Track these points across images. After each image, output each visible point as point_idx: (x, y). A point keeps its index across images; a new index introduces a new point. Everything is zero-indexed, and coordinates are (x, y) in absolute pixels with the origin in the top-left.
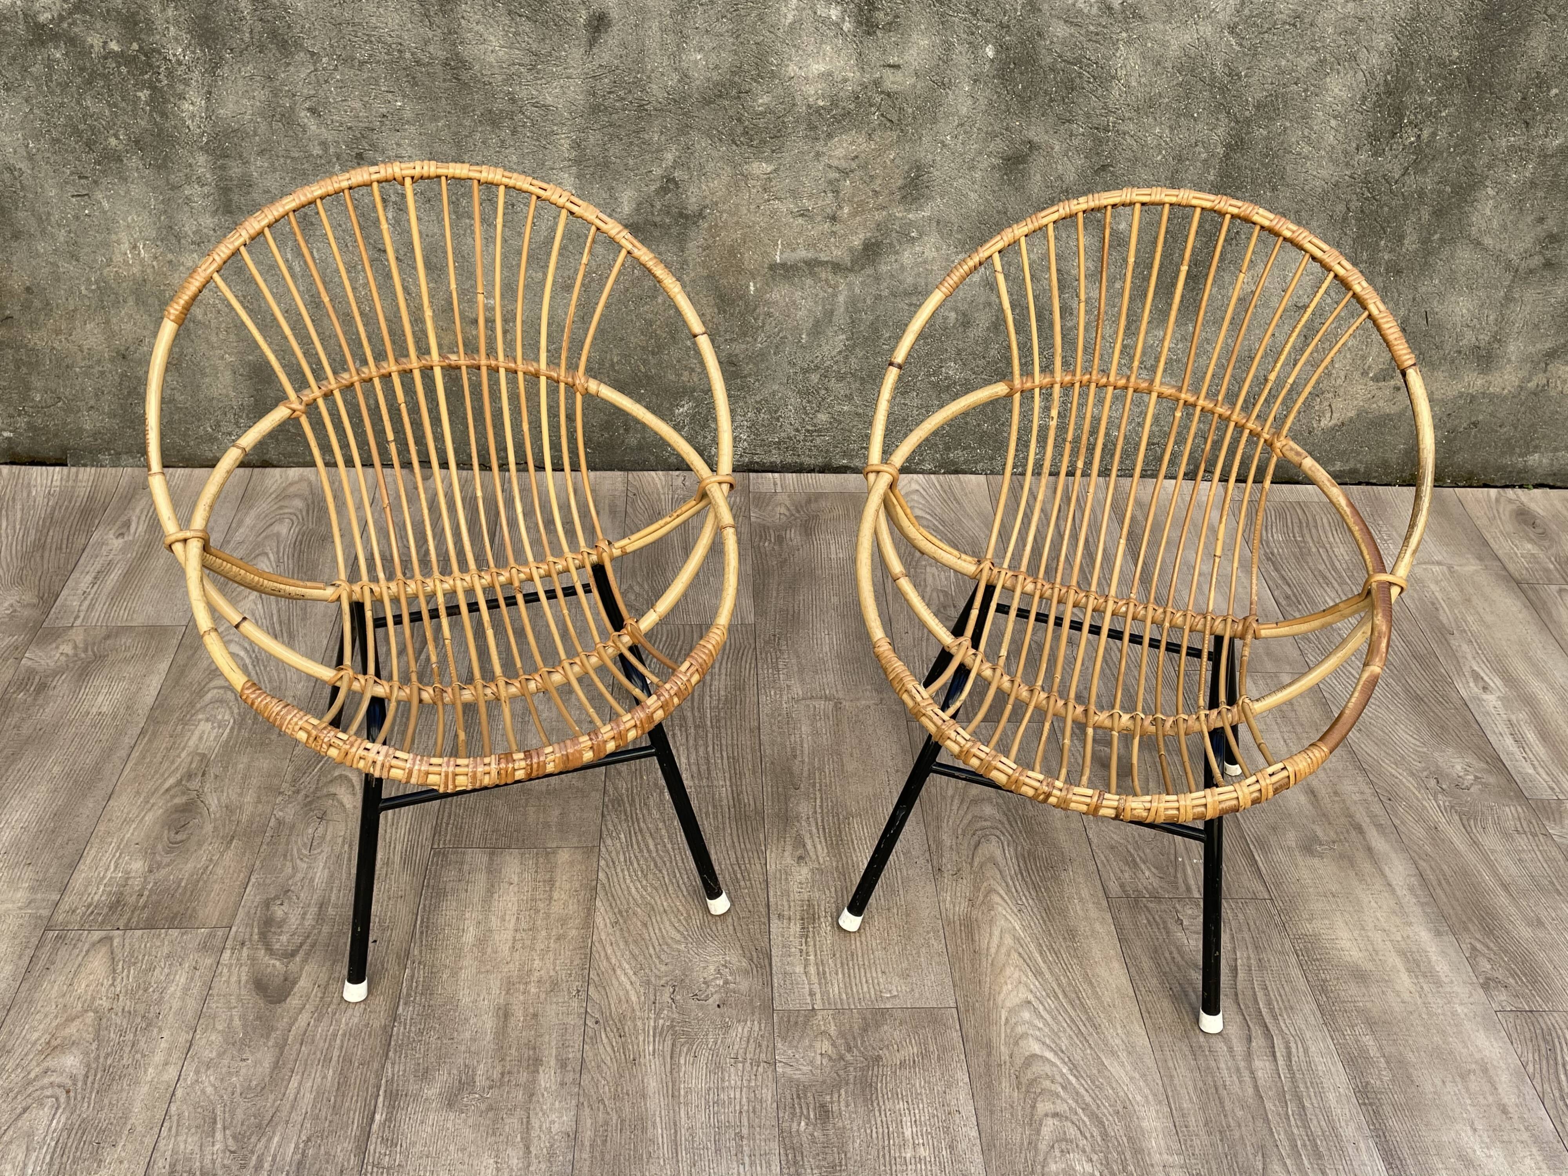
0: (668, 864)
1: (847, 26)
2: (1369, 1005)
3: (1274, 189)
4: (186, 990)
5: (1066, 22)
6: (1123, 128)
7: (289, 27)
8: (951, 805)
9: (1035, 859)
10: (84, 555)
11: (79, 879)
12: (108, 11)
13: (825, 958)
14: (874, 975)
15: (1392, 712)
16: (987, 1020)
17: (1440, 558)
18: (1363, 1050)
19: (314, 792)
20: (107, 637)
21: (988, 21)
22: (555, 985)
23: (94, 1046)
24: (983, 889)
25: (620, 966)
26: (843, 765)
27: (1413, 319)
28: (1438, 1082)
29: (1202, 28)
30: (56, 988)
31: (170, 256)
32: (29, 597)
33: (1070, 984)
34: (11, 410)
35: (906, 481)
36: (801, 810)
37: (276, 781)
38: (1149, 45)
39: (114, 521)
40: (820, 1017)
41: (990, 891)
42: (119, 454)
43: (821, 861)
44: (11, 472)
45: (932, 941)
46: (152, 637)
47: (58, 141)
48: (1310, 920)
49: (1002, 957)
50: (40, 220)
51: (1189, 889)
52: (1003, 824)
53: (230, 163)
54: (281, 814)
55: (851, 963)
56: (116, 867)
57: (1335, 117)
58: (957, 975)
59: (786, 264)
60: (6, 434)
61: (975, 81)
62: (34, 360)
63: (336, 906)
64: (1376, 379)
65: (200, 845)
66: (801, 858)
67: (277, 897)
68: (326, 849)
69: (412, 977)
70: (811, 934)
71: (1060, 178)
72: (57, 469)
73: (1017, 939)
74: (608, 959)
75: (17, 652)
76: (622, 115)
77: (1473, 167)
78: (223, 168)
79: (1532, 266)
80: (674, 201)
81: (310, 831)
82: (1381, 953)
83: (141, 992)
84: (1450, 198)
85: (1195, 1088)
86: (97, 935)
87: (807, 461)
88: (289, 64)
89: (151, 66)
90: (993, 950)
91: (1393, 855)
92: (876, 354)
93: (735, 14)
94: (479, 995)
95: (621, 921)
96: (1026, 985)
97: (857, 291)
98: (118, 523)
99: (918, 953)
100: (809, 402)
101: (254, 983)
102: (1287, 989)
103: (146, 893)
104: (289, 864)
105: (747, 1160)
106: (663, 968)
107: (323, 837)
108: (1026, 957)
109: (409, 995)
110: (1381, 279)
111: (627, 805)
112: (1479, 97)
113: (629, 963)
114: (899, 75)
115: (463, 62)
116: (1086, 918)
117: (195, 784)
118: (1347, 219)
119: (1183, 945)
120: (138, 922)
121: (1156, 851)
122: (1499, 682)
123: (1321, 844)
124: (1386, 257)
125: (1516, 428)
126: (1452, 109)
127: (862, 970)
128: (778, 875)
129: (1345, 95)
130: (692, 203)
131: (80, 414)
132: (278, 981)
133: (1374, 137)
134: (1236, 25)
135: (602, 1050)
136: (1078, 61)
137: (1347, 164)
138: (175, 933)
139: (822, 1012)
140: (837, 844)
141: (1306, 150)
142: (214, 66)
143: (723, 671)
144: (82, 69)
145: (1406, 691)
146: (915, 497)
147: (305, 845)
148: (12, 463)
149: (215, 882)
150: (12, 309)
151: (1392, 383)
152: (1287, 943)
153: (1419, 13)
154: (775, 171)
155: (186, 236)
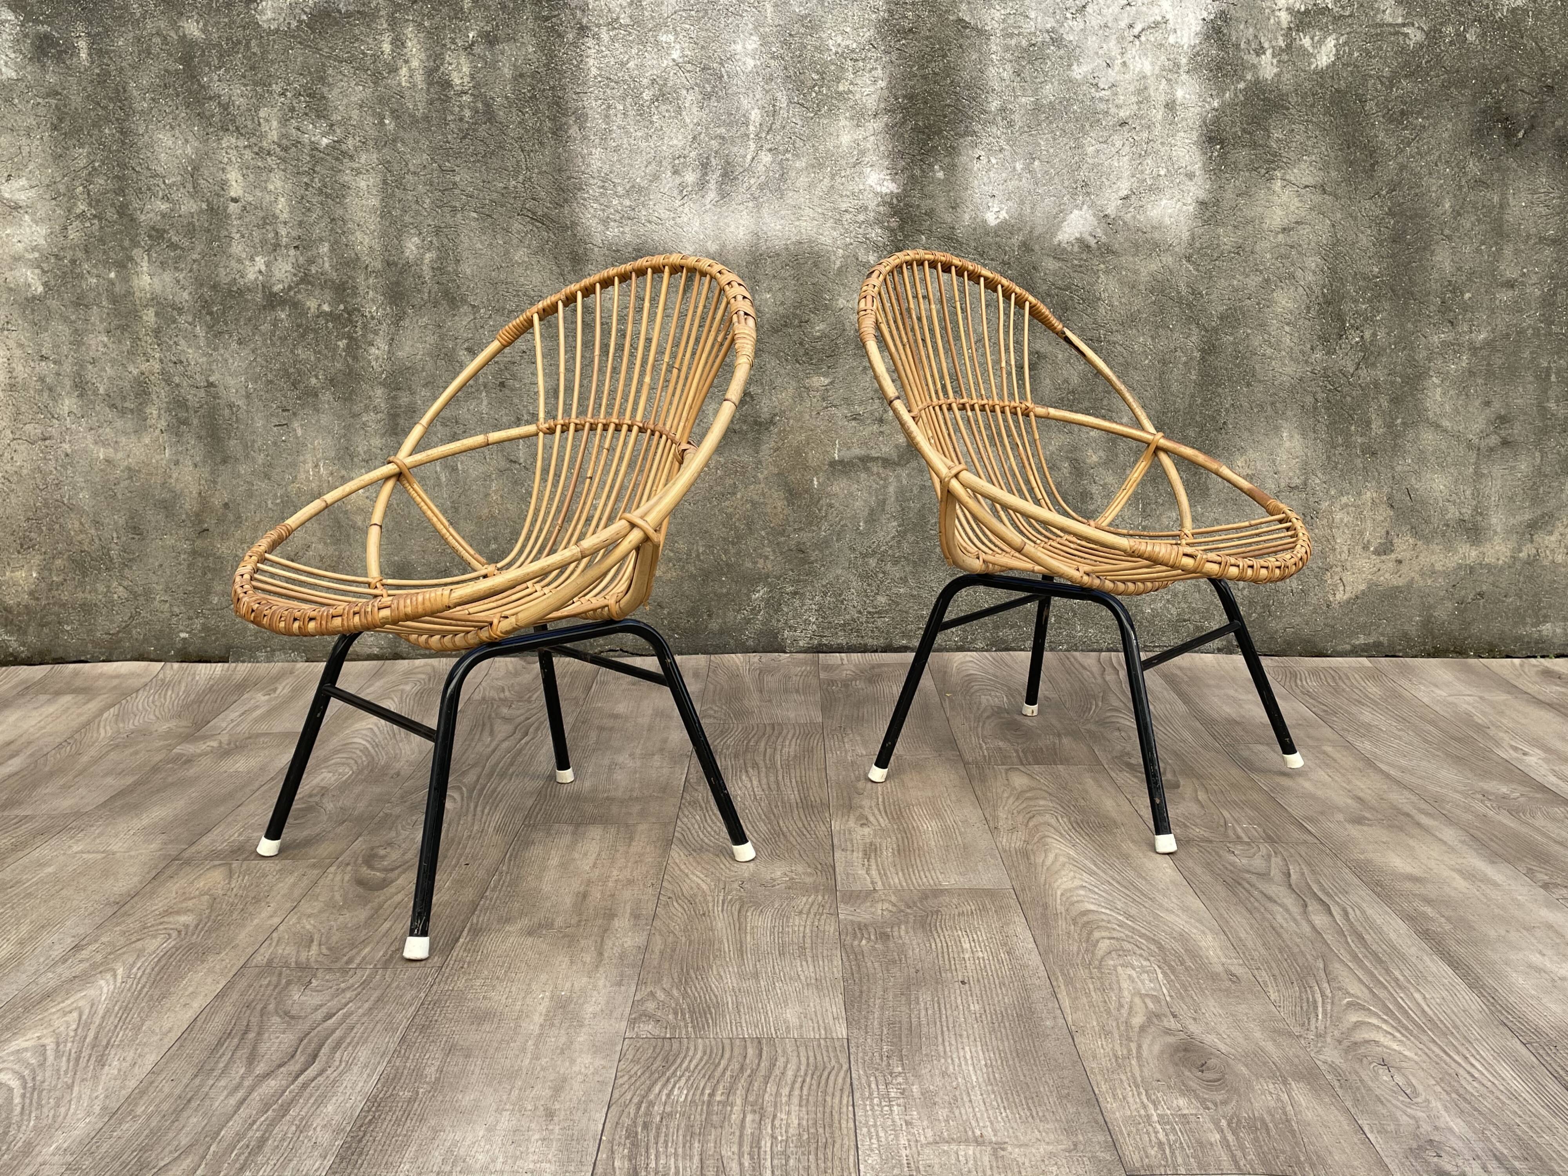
2: (1425, 893)
3: (1249, 385)
4: (294, 885)
5: (1054, 258)
6: (1113, 338)
7: (458, 287)
8: (1007, 800)
9: (1088, 823)
10: (235, 704)
11: (206, 840)
12: (325, 282)
13: (886, 868)
14: (933, 874)
15: (1435, 764)
16: (1043, 894)
17: (1470, 693)
18: (1424, 915)
20: (249, 738)
21: (992, 260)
22: (631, 882)
23: (207, 911)
24: (1037, 836)
27: (1398, 496)
28: (1503, 933)
29: (1164, 259)
30: (178, 885)
31: (343, 472)
32: (185, 723)
33: (1124, 879)
34: (191, 613)
35: (961, 656)
36: (864, 803)
37: (386, 797)
38: (1124, 273)
39: (263, 689)
40: (881, 893)
41: (1045, 837)
42: (273, 651)
43: (883, 826)
44: (180, 668)
45: (990, 860)
47: (271, 382)
48: (1361, 853)
49: (1057, 867)
50: (246, 447)
51: (1239, 837)
52: (1056, 809)
53: (399, 393)
54: (389, 810)
55: (911, 869)
57: (1288, 324)
58: (1013, 875)
59: (843, 460)
60: (183, 635)
65: (314, 824)
66: (862, 824)
67: (381, 846)
69: (500, 880)
70: (873, 858)
71: (1066, 381)
72: (220, 664)
73: (1071, 859)
75: (170, 748)
77: (1415, 360)
78: (395, 398)
79: (1491, 445)
80: (750, 412)
81: (414, 818)
82: (1435, 870)
83: (253, 887)
84: (1402, 387)
85: (1252, 928)
86: (218, 863)
87: (870, 642)
88: (455, 315)
89: (351, 321)
90: (1048, 864)
91: (1442, 826)
92: (924, 539)
93: (795, 263)
94: (560, 887)
96: (1080, 879)
97: (905, 482)
99: (976, 865)
100: (869, 585)
101: (355, 881)
102: (1341, 883)
104: (393, 832)
105: (809, 959)
106: (733, 874)
108: (1080, 867)
109: (495, 887)
110: (1359, 460)
111: (702, 803)
112: (1404, 303)
113: (701, 872)
117: (315, 799)
118: (1317, 408)
119: (1235, 862)
121: (1205, 819)
122: (1538, 751)
123: (1369, 820)
124: (1359, 441)
125: (1521, 598)
126: (1385, 314)
127: (922, 873)
128: (842, 832)
129: (1291, 305)
130: (765, 413)
132: (378, 881)
133: (1324, 339)
134: (1191, 256)
135: (673, 910)
136: (1068, 288)
137: (1306, 362)
138: (288, 860)
139: (883, 891)
140: (898, 818)
141: (1269, 351)
142: (398, 319)
143: (793, 743)
144: (299, 326)
145: (1446, 754)
147: (408, 824)
148: (182, 661)
149: (327, 840)
150: (210, 522)
151: (1393, 556)
152: (1339, 863)
153: (1338, 240)
154: (831, 383)
155: (359, 454)
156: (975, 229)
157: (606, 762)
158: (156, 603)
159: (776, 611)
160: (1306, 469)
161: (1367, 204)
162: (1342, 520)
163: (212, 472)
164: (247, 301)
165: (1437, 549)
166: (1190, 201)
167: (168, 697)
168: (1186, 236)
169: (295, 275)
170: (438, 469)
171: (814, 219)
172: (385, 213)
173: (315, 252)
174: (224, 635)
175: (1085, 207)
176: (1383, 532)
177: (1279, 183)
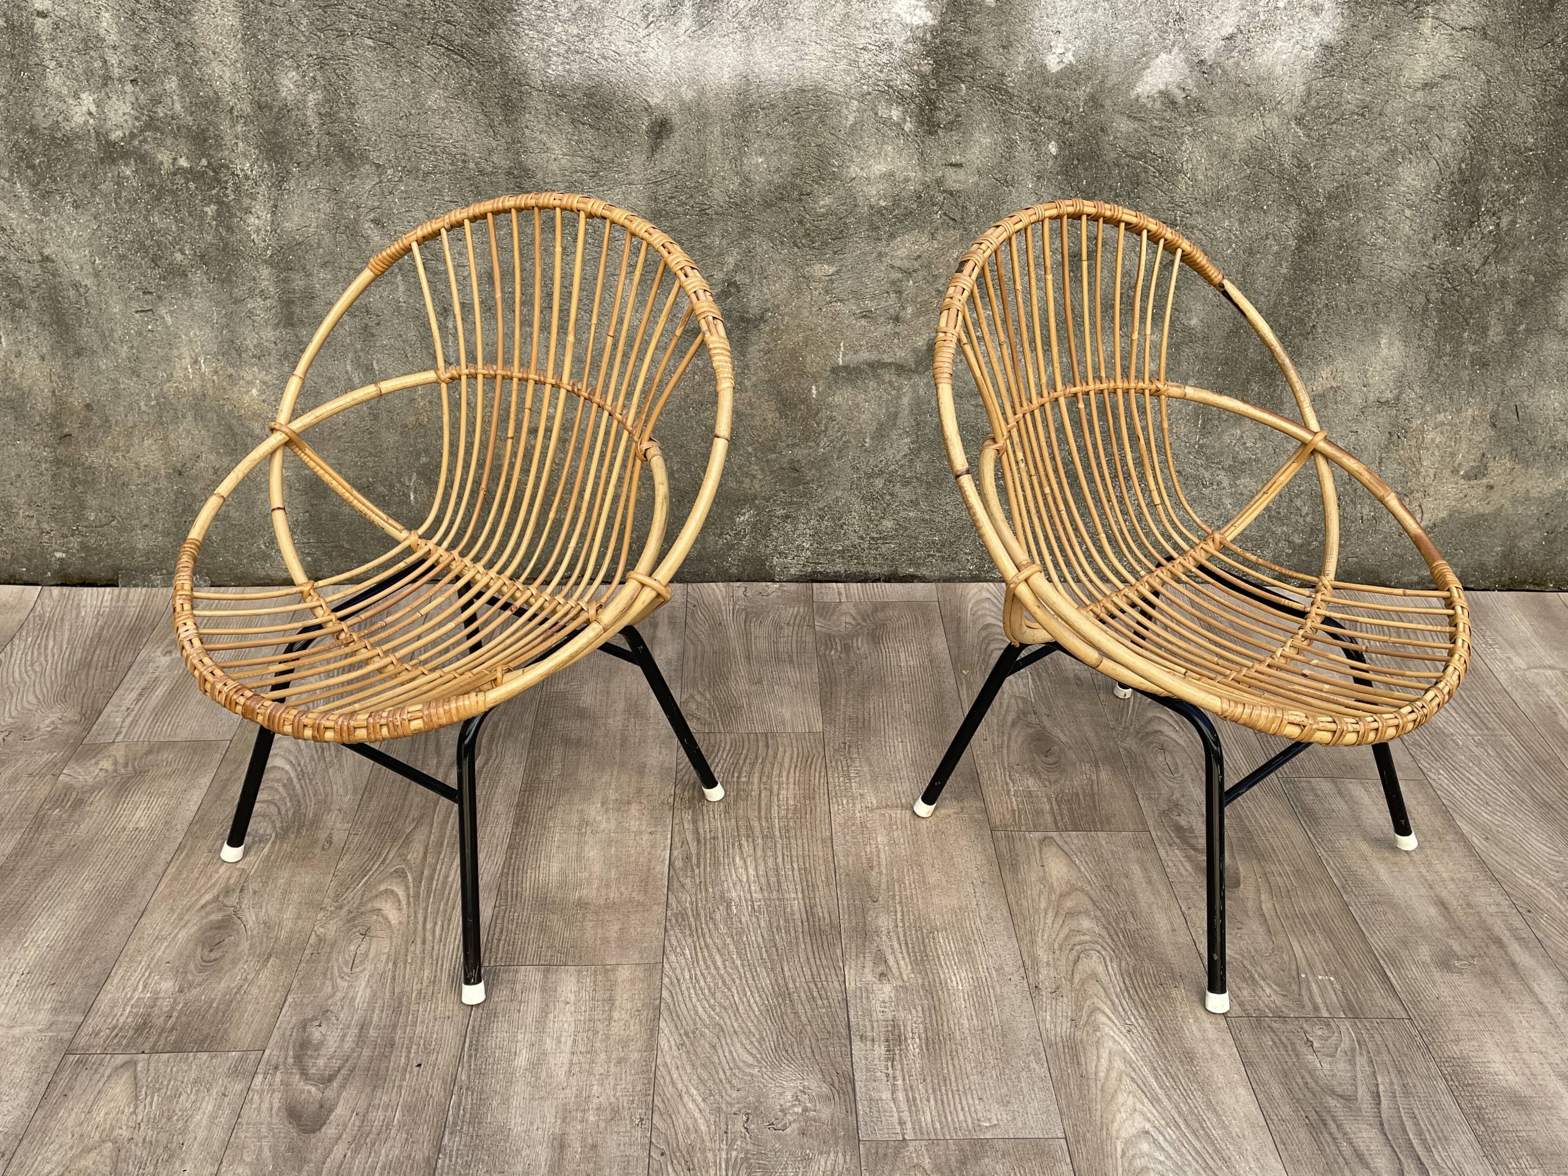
0: (738, 981)
1: (908, 127)
2: (1534, 1135)
3: (1350, 281)
4: (213, 1118)
5: (1129, 117)
6: (1191, 221)
7: (356, 140)
8: (1045, 918)
9: (1141, 976)
10: (130, 672)
11: (105, 1000)
12: (178, 128)
13: (915, 1083)
14: (971, 1102)
15: (1521, 820)
16: (1101, 1152)
17: (1552, 662)
19: (358, 908)
20: (150, 752)
21: (1050, 118)
22: (616, 1112)
24: (1086, 1008)
25: (688, 1092)
26: (924, 877)
27: (1503, 414)
29: (1268, 121)
30: (73, 1115)
31: (230, 371)
32: (72, 714)
33: (1192, 1112)
34: (65, 530)
35: (976, 590)
36: (880, 923)
37: (318, 897)
38: (1215, 138)
39: (162, 639)
40: (912, 1149)
41: (1095, 1010)
42: (170, 573)
43: (905, 978)
44: (62, 594)
45: (1034, 1065)
46: (195, 752)
47: (124, 257)
48: (1457, 1041)
49: (1112, 1083)
50: (103, 337)
51: (1316, 1008)
52: (1103, 938)
53: (293, 275)
54: (322, 930)
55: (943, 1088)
56: (145, 987)
57: (1410, 207)
58: (1063, 1102)
59: (848, 366)
60: (58, 555)
61: (1039, 178)
62: (90, 479)
63: (378, 1027)
64: (1467, 477)
65: (235, 962)
66: (882, 975)
67: (315, 1018)
68: (369, 967)
69: (459, 1104)
70: (897, 1057)
72: (108, 589)
73: (1128, 1062)
74: (673, 1083)
75: (55, 769)
76: (684, 219)
77: (1556, 254)
78: (286, 280)
80: (735, 306)
81: (352, 948)
82: (1539, 1078)
83: (164, 1121)
84: (1534, 287)
86: (120, 1059)
87: (872, 570)
88: (354, 177)
89: (219, 181)
90: (1102, 1075)
91: (1541, 971)
93: (796, 117)
94: (531, 1123)
95: (688, 1044)
96: (1143, 1114)
97: (921, 392)
98: (166, 641)
99: (1019, 1077)
100: (873, 508)
101: (287, 1110)
102: (1438, 1117)
103: (175, 1014)
104: (328, 983)
106: (735, 1094)
107: (366, 955)
108: (1140, 1082)
109: (455, 1124)
110: (1467, 372)
111: (692, 919)
112: (1557, 183)
113: (697, 1089)
114: (961, 174)
115: (526, 170)
116: (1205, 1040)
117: (233, 900)
118: (1427, 310)
119: (1316, 1069)
120: (165, 1046)
121: (1275, 966)
123: (1459, 959)
124: (1470, 350)
126: (1531, 196)
127: (957, 1097)
128: (858, 993)
129: (1418, 184)
130: (754, 307)
131: (133, 533)
132: (313, 1108)
133: (1451, 226)
134: (1303, 117)
136: (1142, 156)
137: (1425, 254)
138: (205, 1056)
139: (914, 1143)
140: (922, 960)
142: (280, 180)
143: (791, 780)
144: (151, 186)
145: (1533, 798)
146: (987, 605)
147: (346, 963)
148: (62, 585)
149: (250, 1002)
150: (72, 426)
151: (1485, 481)
152: (1432, 1064)
153: (1491, 101)
154: (838, 272)
155: (247, 349)
156: (1031, 77)
157: (575, 819)
158: (20, 518)
159: (764, 536)
160: (1401, 381)
161: (1536, 54)
162: (1433, 440)
163: (65, 367)
164: (77, 152)
165: (1536, 473)
166: (1311, 44)
167: (49, 651)
168: (1300, 89)
169: (137, 118)
170: (349, 368)
171: (820, 59)
172: (249, 37)
173: (159, 88)
174: (108, 556)
175: (1176, 50)
176: (1479, 454)
177: (1429, 22)
